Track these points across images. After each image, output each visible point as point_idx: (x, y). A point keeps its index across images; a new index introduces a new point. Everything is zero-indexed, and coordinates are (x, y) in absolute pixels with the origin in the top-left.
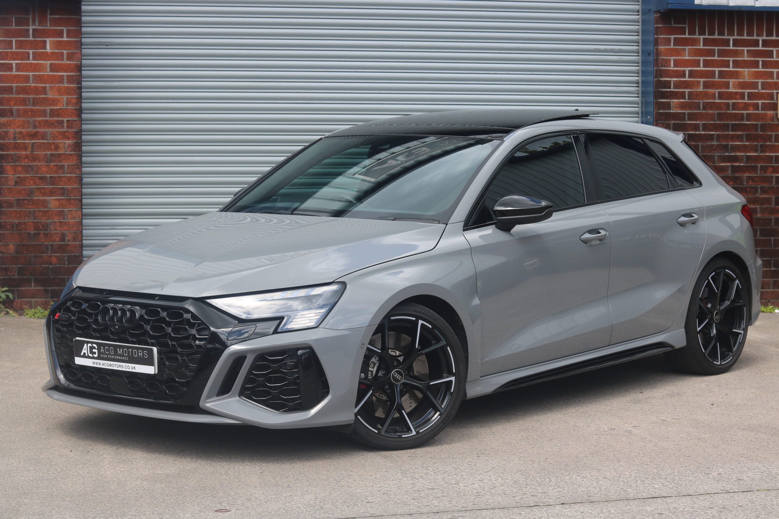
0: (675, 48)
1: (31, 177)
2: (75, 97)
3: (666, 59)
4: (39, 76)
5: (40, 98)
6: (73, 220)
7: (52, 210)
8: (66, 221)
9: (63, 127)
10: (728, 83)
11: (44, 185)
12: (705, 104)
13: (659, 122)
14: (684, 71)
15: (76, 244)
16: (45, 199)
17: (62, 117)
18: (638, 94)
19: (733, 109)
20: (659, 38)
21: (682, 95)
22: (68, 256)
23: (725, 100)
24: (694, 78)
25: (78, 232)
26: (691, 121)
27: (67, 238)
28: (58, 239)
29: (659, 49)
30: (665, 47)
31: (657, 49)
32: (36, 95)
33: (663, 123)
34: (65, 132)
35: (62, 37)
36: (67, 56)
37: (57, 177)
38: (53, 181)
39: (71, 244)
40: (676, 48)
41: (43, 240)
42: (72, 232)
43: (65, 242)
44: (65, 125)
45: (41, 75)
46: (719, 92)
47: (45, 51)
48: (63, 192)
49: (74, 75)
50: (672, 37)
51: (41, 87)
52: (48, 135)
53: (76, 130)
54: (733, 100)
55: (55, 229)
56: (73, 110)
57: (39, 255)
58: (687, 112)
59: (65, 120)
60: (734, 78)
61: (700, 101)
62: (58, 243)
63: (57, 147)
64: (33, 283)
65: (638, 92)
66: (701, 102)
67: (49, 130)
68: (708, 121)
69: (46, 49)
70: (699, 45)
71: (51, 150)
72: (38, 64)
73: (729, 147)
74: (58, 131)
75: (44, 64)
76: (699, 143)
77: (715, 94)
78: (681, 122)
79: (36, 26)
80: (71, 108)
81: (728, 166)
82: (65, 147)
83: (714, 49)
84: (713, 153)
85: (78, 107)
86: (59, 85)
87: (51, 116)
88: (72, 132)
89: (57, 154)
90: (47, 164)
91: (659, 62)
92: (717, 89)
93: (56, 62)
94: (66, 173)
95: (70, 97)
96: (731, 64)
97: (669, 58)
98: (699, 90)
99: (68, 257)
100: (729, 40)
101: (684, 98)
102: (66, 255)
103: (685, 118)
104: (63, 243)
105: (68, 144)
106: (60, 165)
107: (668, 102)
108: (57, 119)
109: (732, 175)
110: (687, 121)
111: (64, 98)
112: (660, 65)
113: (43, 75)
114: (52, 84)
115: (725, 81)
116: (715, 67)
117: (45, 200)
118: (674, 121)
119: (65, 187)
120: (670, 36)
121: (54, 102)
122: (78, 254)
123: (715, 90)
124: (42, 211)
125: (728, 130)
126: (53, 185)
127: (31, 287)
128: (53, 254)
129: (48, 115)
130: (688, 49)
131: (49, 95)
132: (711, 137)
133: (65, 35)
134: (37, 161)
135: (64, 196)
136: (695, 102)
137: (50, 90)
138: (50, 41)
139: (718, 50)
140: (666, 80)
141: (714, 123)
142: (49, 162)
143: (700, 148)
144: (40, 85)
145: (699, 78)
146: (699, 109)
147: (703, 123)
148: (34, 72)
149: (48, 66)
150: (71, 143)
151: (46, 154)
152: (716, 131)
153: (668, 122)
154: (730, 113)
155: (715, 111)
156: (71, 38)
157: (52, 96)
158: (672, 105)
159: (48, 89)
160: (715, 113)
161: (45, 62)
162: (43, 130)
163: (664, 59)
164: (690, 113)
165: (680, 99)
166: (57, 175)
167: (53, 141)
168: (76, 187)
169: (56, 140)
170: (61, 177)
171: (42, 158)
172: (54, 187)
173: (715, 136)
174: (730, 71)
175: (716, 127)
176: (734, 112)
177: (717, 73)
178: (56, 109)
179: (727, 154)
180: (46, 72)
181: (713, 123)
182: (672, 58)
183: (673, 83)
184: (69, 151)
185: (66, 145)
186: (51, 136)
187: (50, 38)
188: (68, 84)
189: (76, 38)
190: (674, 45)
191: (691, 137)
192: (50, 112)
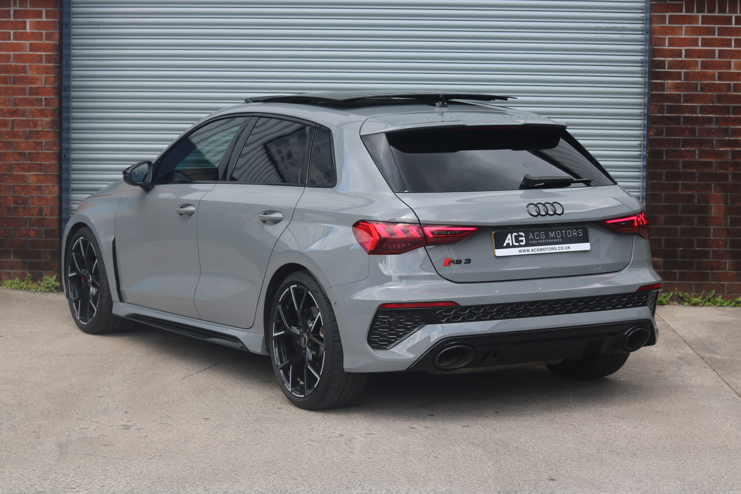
0: (670, 27)
1: (11, 153)
2: (53, 75)
3: (661, 38)
4: (20, 55)
5: (20, 76)
6: (50, 195)
8: (43, 195)
9: (41, 105)
10: (730, 63)
11: (23, 161)
12: (703, 85)
13: (651, 104)
14: (681, 50)
15: (53, 219)
16: (25, 174)
17: (41, 95)
18: (642, 74)
19: (735, 91)
20: (653, 15)
21: (678, 76)
22: (45, 229)
23: (726, 81)
24: (691, 57)
25: (54, 207)
26: (687, 103)
27: (44, 212)
28: (36, 213)
29: (652, 27)
30: (660, 25)
32: (16, 73)
33: (656, 105)
34: (43, 110)
35: (41, 18)
36: (46, 36)
37: (36, 153)
38: (31, 157)
39: (48, 218)
40: (672, 26)
41: (22, 214)
42: (49, 207)
43: (42, 216)
44: (44, 103)
45: (21, 54)
46: (719, 73)
47: (26, 31)
48: (41, 167)
49: (52, 55)
50: (668, 14)
51: (21, 66)
52: (28, 112)
53: (54, 108)
54: (734, 81)
55: (34, 204)
56: (51, 89)
57: (18, 228)
58: (682, 93)
59: (44, 98)
60: (736, 58)
61: (697, 82)
62: (36, 217)
63: (35, 124)
64: (12, 255)
65: (641, 72)
66: (699, 83)
67: (28, 108)
68: (706, 103)
69: (26, 29)
70: (698, 23)
71: (30, 127)
72: (19, 43)
73: (730, 131)
74: (37, 109)
75: (23, 43)
76: (696, 127)
77: (714, 75)
78: (676, 104)
79: (16, 7)
80: (49, 86)
81: (728, 150)
82: (43, 124)
83: (715, 28)
84: (711, 137)
85: (55, 85)
86: (38, 64)
87: (30, 94)
88: (50, 109)
89: (35, 131)
90: (26, 140)
91: (652, 41)
92: (717, 69)
93: (35, 42)
94: (43, 149)
95: (49, 75)
96: (733, 43)
97: (664, 37)
98: (697, 71)
99: (46, 231)
100: (731, 17)
101: (680, 79)
102: (44, 229)
103: (681, 100)
104: (40, 217)
105: (46, 122)
106: (38, 142)
107: (661, 83)
108: (36, 97)
109: (732, 161)
110: (683, 103)
111: (42, 77)
112: (654, 44)
113: (23, 54)
114: (31, 63)
115: (725, 61)
116: (715, 46)
117: (24, 175)
118: (669, 103)
119: (42, 163)
120: (665, 14)
121: (33, 80)
122: (55, 228)
123: (715, 71)
124: (21, 186)
125: (728, 113)
126: (31, 161)
127: (10, 258)
128: (32, 228)
129: (28, 93)
130: (685, 27)
131: (29, 74)
132: (710, 121)
133: (44, 16)
134: (17, 138)
135: (41, 171)
136: (692, 83)
137: (30, 69)
138: (30, 22)
139: (718, 28)
140: (660, 60)
141: (713, 106)
142: (28, 139)
143: (697, 131)
144: (20, 64)
145: (696, 58)
146: (696, 90)
147: (700, 106)
148: (14, 52)
149: (28, 45)
150: (48, 121)
151: (26, 131)
152: (715, 114)
153: (661, 104)
154: (731, 95)
155: (714, 92)
156: (50, 18)
157: (32, 75)
158: (666, 87)
159: (27, 68)
160: (714, 95)
161: (25, 42)
162: (23, 108)
163: (658, 38)
164: (687, 94)
165: (675, 80)
166: (35, 151)
167: (32, 119)
168: (53, 163)
169: (35, 117)
170: (39, 153)
171: (21, 134)
172: (33, 162)
173: (714, 119)
174: (732, 51)
175: (714, 110)
176: (735, 94)
177: (717, 52)
178: (35, 87)
179: (727, 138)
180: (26, 52)
181: (711, 106)
182: (667, 37)
183: (668, 63)
184: (47, 128)
185: (44, 122)
186: (30, 113)
187: (30, 18)
188: (46, 63)
189: (55, 18)
190: (669, 23)
191: (687, 120)
192: (29, 90)
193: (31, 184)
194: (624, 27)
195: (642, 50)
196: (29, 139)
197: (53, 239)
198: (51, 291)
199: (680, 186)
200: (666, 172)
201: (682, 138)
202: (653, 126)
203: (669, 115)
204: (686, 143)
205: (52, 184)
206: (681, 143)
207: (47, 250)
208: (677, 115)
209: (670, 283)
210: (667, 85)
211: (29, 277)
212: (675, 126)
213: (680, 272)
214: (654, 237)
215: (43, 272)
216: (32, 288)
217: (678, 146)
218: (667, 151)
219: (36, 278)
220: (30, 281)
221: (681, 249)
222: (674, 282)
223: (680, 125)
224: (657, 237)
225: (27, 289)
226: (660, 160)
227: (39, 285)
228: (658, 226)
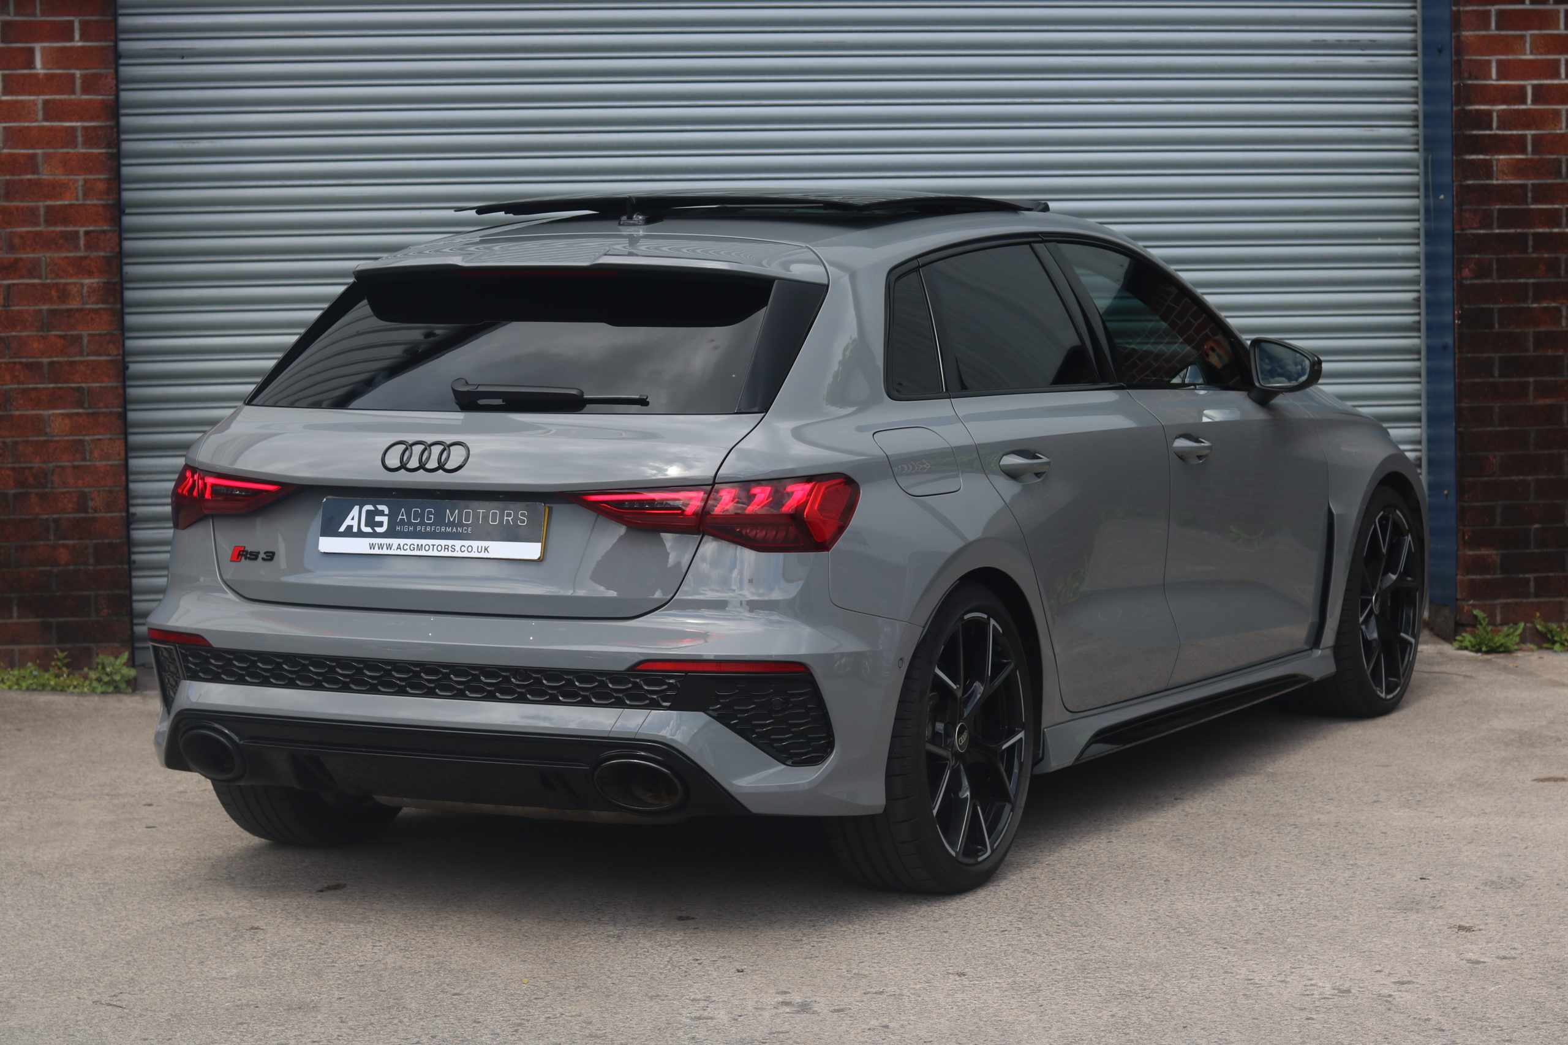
0: (1500, 35)
1: (6, 363)
2: (102, 177)
3: (1480, 60)
4: (20, 130)
5: (22, 180)
6: (105, 463)
7: (55, 439)
8: (88, 463)
9: (77, 248)
11: (36, 383)
13: (1465, 207)
14: (1523, 89)
15: (114, 517)
16: (40, 414)
17: (75, 224)
18: (1417, 143)
20: (1463, 11)
21: (1519, 144)
22: (95, 544)
24: (1545, 103)
25: (118, 488)
26: (1541, 203)
27: (91, 504)
28: (70, 505)
29: (1462, 38)
30: (1477, 33)
31: (1458, 38)
32: (13, 174)
33: (1475, 210)
34: (81, 259)
35: (72, 39)
36: (83, 82)
37: (66, 362)
38: (55, 372)
39: (101, 518)
40: (1503, 35)
41: (37, 509)
42: (103, 491)
43: (87, 512)
44: (82, 242)
45: (24, 127)
47: (33, 71)
48: (80, 397)
49: (101, 127)
50: (1493, 9)
51: (24, 155)
52: (44, 265)
53: (108, 254)
55: (65, 484)
56: (100, 209)
57: (28, 544)
58: (1530, 182)
59: (82, 230)
61: (1560, 156)
62: (71, 516)
63: (64, 294)
64: (15, 609)
65: (1415, 138)
66: (1564, 158)
67: (44, 256)
69: (34, 68)
70: (1558, 28)
71: (51, 301)
72: (17, 102)
74: (67, 258)
75: (29, 101)
76: (1559, 255)
78: (1516, 207)
79: (9, 14)
80: (95, 202)
82: (82, 294)
85: (109, 200)
86: (65, 150)
87: (48, 222)
88: (98, 257)
89: (63, 311)
90: (41, 333)
91: (1463, 68)
93: (58, 97)
94: (85, 354)
95: (91, 177)
97: (1487, 58)
98: (1558, 132)
99: (96, 548)
101: (1524, 151)
102: (90, 542)
103: (1527, 197)
104: (82, 515)
105: (89, 287)
106: (72, 336)
107: (1485, 160)
108: (63, 229)
110: (1532, 204)
111: (77, 181)
112: (1466, 75)
113: (28, 127)
114: (49, 148)
117: (39, 418)
118: (1502, 204)
119: (83, 385)
120: (1489, 8)
121: (55, 189)
122: (118, 541)
124: (32, 442)
126: (55, 382)
127: (11, 617)
128: (61, 542)
129: (42, 219)
130: (1532, 35)
131: (43, 175)
133: (77, 36)
134: (19, 328)
135: (82, 407)
136: (1550, 159)
137: (46, 162)
138: (43, 49)
140: (1481, 110)
142: (45, 330)
143: (1563, 265)
144: (23, 151)
145: (1556, 104)
146: (1559, 174)
148: (6, 122)
149: (40, 106)
150: (95, 285)
151: (40, 311)
153: (1485, 207)
156: (92, 41)
157: (50, 177)
158: (1495, 168)
159: (40, 159)
161: (32, 98)
162: (31, 255)
163: (1475, 61)
164: (1539, 185)
165: (1514, 153)
166: (66, 359)
167: (55, 281)
168: (110, 384)
169: (62, 277)
170: (75, 362)
171: (30, 319)
172: (60, 385)
178: (61, 206)
180: (36, 121)
182: (1494, 59)
183: (1498, 116)
184: (93, 303)
185: (85, 287)
186: (49, 268)
187: (42, 41)
188: (87, 148)
189: (105, 40)
190: (1498, 28)
191: (1542, 241)
192: (47, 213)
193: (58, 438)
194: (1374, 41)
195: (1413, 91)
196: (48, 331)
197: (114, 567)
198: (117, 690)
199: (1531, 388)
200: (1500, 357)
201: (1532, 281)
202: (1469, 256)
203: (1503, 231)
204: (1541, 292)
205: (108, 436)
206: (1531, 293)
207: (101, 592)
208: (1519, 230)
209: (1516, 604)
210: (1497, 165)
211: (59, 660)
212: (1517, 256)
213: (1536, 579)
214: (1479, 504)
215: (92, 645)
216: (68, 687)
217: (1525, 301)
218: (1501, 311)
219: (77, 663)
220: (64, 669)
221: (1536, 526)
222: (1525, 601)
223: (1527, 253)
224: (1485, 504)
225: (59, 689)
226: (1487, 331)
227: (86, 677)
228: (1486, 479)
